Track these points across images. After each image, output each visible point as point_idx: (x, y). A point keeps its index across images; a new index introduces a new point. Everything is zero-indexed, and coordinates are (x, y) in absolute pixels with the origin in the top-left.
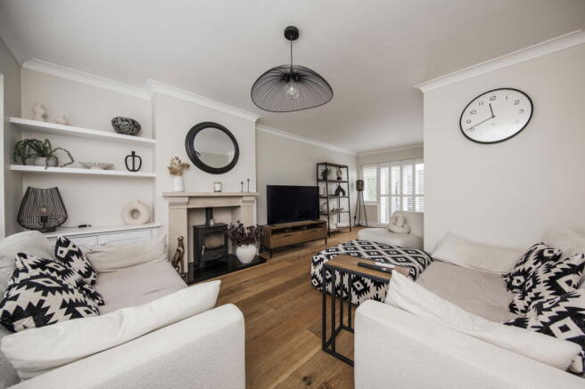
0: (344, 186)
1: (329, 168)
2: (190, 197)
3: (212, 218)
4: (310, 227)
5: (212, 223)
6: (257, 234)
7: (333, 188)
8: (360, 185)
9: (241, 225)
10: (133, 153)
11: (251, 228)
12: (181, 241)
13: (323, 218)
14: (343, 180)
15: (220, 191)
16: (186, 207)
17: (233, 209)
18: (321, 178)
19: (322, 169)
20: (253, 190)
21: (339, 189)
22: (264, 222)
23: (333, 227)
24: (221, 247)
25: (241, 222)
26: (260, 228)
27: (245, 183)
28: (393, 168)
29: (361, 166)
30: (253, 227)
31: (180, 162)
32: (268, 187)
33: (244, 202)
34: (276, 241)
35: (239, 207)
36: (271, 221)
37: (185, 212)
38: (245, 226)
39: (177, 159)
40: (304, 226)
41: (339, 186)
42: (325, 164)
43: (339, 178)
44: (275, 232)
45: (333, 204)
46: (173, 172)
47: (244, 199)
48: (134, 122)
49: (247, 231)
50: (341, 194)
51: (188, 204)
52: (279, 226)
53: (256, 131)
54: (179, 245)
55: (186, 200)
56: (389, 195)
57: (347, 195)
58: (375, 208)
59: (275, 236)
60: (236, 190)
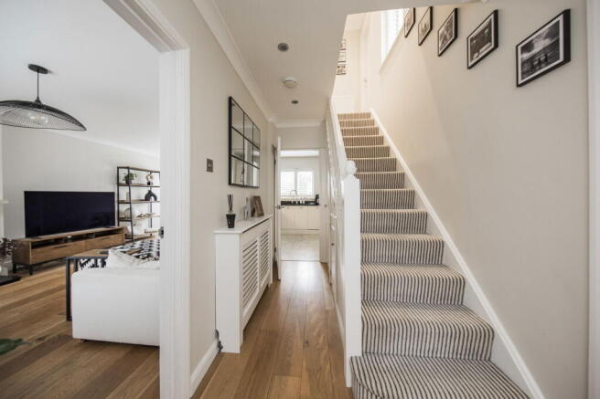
0: (155, 191)
1: (133, 172)
14: (154, 185)
18: (122, 182)
21: (151, 195)
22: (19, 235)
32: (26, 193)
34: (39, 255)
41: (150, 192)
42: (128, 168)
43: (149, 183)
45: (140, 209)
50: (152, 199)
57: (159, 200)
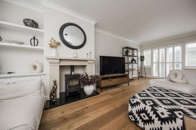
0: (135, 58)
1: (129, 50)
2: (60, 60)
3: (73, 71)
4: (120, 77)
5: (73, 73)
6: (94, 80)
7: (130, 59)
8: (142, 58)
9: (87, 75)
10: (34, 37)
11: (91, 76)
12: (55, 82)
13: (127, 73)
14: (135, 55)
15: (76, 57)
16: (59, 65)
17: (84, 67)
18: (125, 54)
19: (125, 50)
20: (93, 57)
21: (133, 60)
22: (98, 74)
23: (130, 77)
24: (77, 85)
25: (87, 74)
26: (96, 77)
27: (89, 54)
28: (160, 50)
29: (143, 49)
30: (93, 76)
31: (55, 41)
32: (100, 56)
33: (88, 63)
34: (104, 83)
35: (86, 66)
36: (102, 73)
37: (58, 67)
38: (89, 75)
39: (53, 39)
40: (118, 76)
43: (133, 55)
44: (103, 79)
45: (130, 66)
46: (52, 46)
47: (89, 62)
48: (33, 21)
49: (90, 78)
50: (134, 62)
51: (59, 63)
52: (105, 76)
53: (95, 31)
54: (54, 85)
55: (58, 61)
56: (158, 63)
57: (137, 62)
58: (150, 69)
59: (104, 81)
60: (84, 57)
